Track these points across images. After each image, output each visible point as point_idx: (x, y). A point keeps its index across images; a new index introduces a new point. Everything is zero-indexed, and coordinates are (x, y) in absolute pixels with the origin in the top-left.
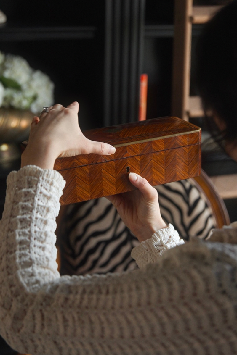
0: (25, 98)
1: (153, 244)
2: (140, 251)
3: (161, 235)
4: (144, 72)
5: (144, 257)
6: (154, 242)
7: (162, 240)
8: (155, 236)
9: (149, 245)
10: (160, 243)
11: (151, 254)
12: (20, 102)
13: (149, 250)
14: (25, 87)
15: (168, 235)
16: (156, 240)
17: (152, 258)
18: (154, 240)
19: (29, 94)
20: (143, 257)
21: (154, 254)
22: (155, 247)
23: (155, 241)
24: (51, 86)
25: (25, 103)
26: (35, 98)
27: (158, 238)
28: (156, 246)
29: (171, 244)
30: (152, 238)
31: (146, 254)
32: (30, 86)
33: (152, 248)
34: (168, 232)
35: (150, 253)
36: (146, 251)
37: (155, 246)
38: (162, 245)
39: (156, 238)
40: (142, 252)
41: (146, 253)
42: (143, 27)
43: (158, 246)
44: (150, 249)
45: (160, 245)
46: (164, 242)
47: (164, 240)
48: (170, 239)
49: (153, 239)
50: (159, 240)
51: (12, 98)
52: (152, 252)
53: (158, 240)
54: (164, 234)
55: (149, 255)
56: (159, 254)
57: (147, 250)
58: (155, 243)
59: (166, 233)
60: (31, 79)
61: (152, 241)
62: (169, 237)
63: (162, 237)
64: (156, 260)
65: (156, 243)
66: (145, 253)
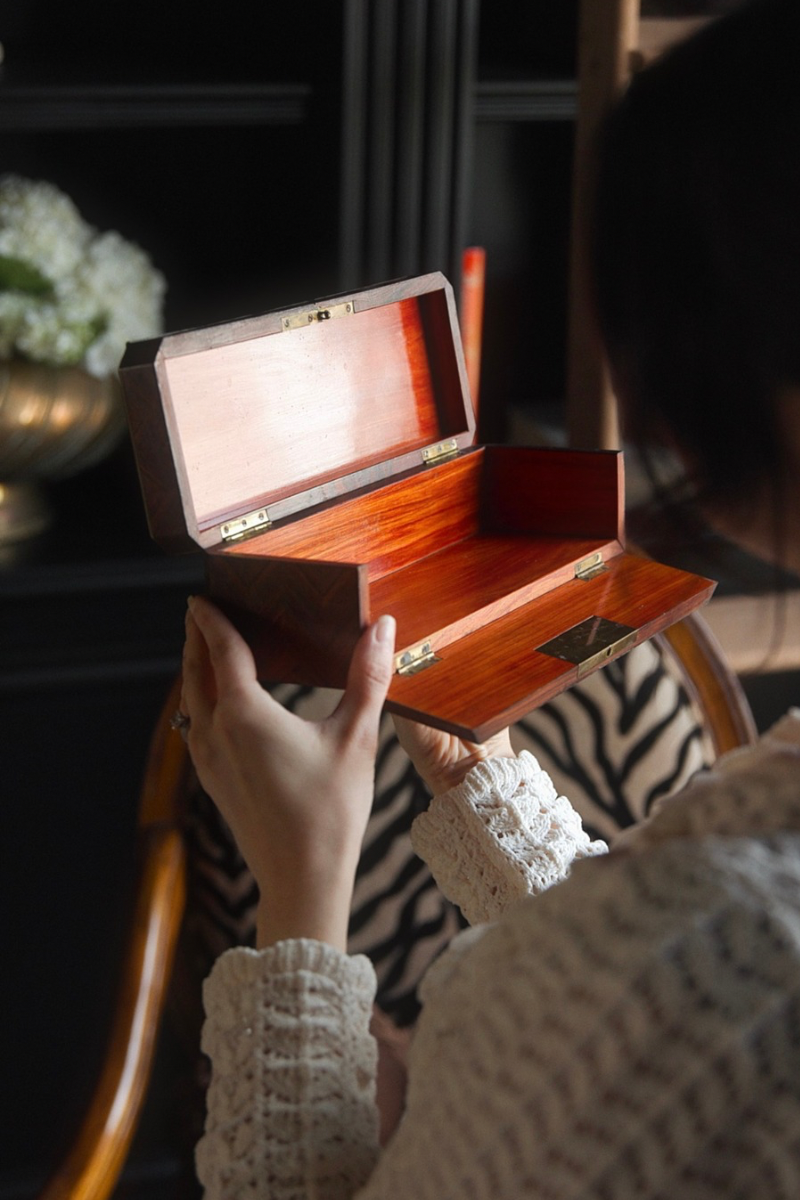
0: (65, 326)
1: (468, 801)
2: (432, 825)
3: (493, 774)
4: (473, 243)
5: (446, 847)
6: (471, 793)
7: (498, 788)
8: (474, 774)
9: (456, 806)
10: (490, 797)
11: (463, 833)
12: (49, 341)
13: (457, 820)
14: (64, 288)
15: (516, 774)
16: (478, 788)
17: (466, 846)
18: (471, 787)
19: (81, 312)
20: (442, 847)
21: (473, 833)
22: (475, 808)
23: (474, 791)
24: (157, 285)
25: (66, 344)
26: (99, 326)
27: (485, 782)
28: (477, 806)
29: (525, 800)
30: (466, 781)
31: (450, 835)
32: (82, 286)
33: (464, 812)
34: (517, 767)
35: (461, 828)
36: (447, 823)
37: (474, 805)
38: (496, 804)
39: (478, 781)
40: (438, 829)
41: (448, 831)
42: (470, 86)
43: (485, 806)
44: (459, 818)
45: (491, 803)
46: (504, 796)
47: (503, 791)
48: (523, 788)
49: (468, 784)
50: (487, 788)
51: (22, 325)
52: (467, 826)
53: (483, 787)
54: (503, 772)
55: (456, 837)
56: (487, 830)
57: (452, 821)
58: (475, 798)
59: (511, 771)
60: (89, 260)
61: (467, 789)
62: (518, 783)
63: (499, 781)
64: (478, 850)
65: (476, 795)
66: (445, 831)
